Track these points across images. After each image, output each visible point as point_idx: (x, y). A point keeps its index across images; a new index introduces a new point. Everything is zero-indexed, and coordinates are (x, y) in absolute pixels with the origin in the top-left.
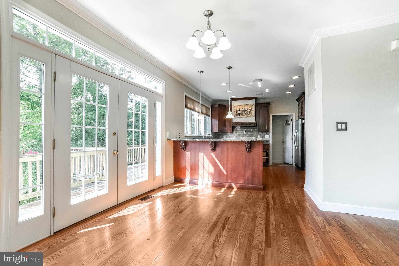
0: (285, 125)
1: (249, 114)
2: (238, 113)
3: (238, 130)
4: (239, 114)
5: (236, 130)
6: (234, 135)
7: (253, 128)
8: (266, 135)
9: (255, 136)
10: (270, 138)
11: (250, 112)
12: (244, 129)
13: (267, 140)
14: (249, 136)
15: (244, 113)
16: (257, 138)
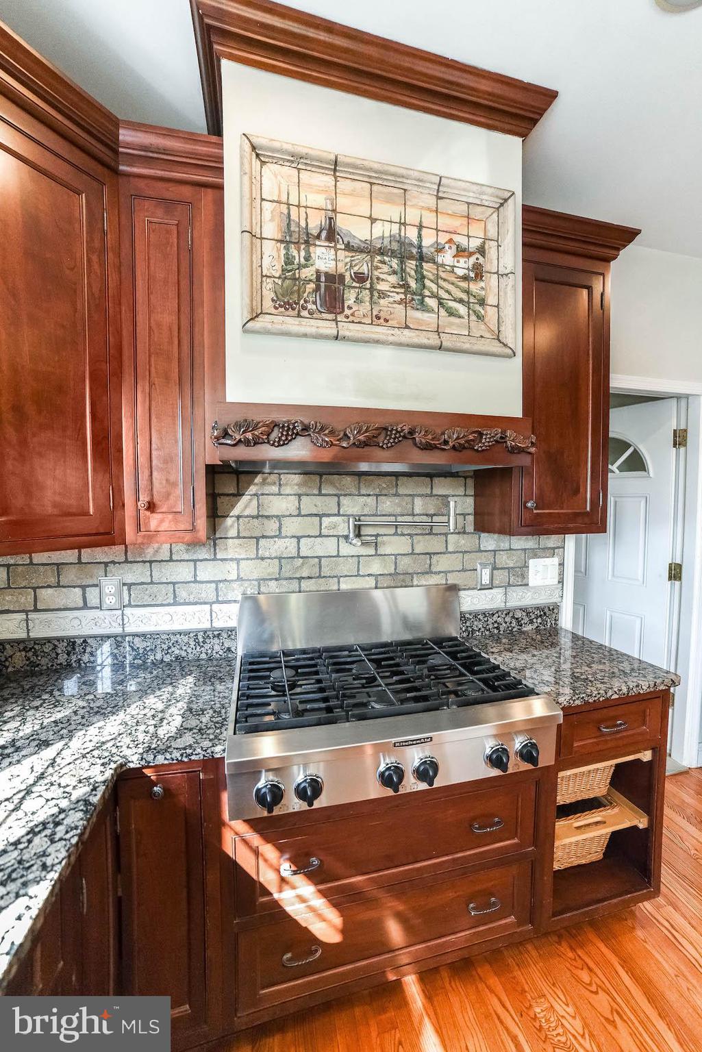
1: (451, 313)
2: (308, 273)
3: (281, 505)
4: (331, 294)
5: (252, 510)
6: (230, 572)
7: (435, 492)
8: (535, 554)
9: (449, 572)
10: (560, 585)
11: (464, 285)
12: (338, 496)
13: (542, 600)
14: (395, 569)
15: (393, 279)
16: (464, 589)
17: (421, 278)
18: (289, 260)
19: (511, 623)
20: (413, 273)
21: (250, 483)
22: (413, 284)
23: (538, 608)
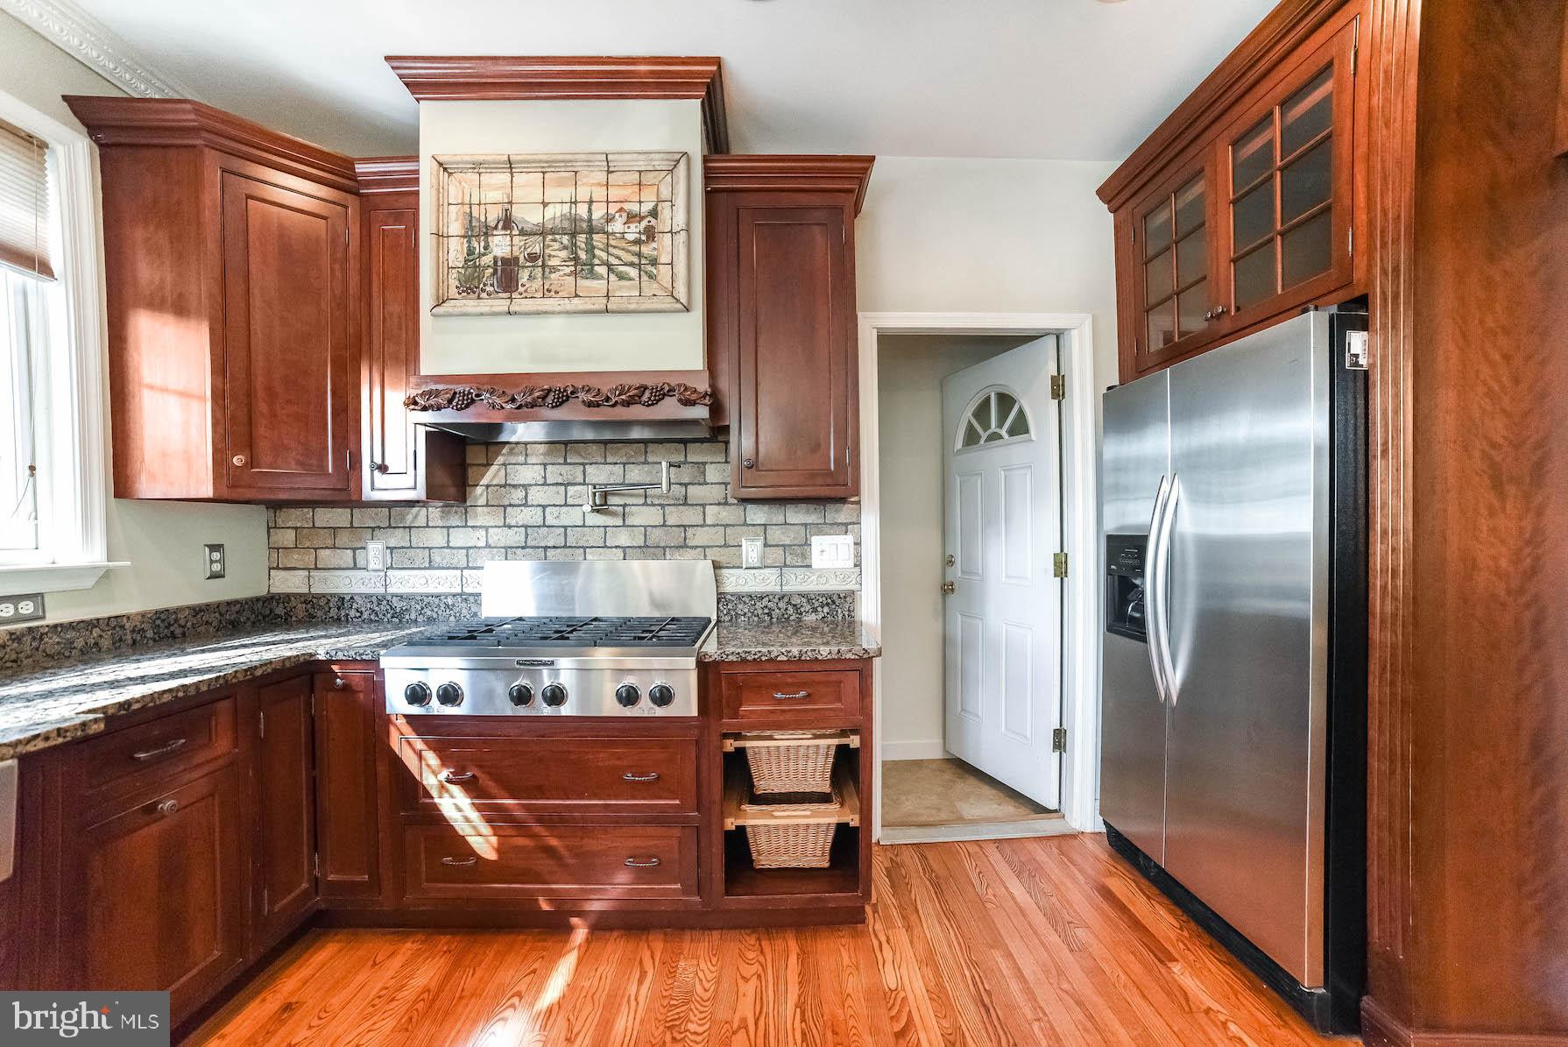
0: (971, 438)
1: (621, 277)
2: (487, 260)
3: (527, 474)
4: (507, 276)
5: (500, 480)
6: (480, 539)
7: (689, 460)
8: (820, 529)
9: (709, 547)
10: (858, 569)
11: (636, 248)
12: (584, 465)
13: (833, 586)
14: (645, 541)
15: (564, 254)
16: (728, 568)
17: (590, 249)
18: (470, 252)
19: (787, 609)
20: (583, 246)
21: (498, 453)
22: (583, 255)
23: (823, 596)
